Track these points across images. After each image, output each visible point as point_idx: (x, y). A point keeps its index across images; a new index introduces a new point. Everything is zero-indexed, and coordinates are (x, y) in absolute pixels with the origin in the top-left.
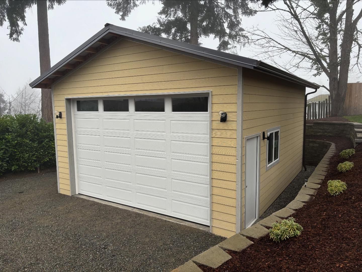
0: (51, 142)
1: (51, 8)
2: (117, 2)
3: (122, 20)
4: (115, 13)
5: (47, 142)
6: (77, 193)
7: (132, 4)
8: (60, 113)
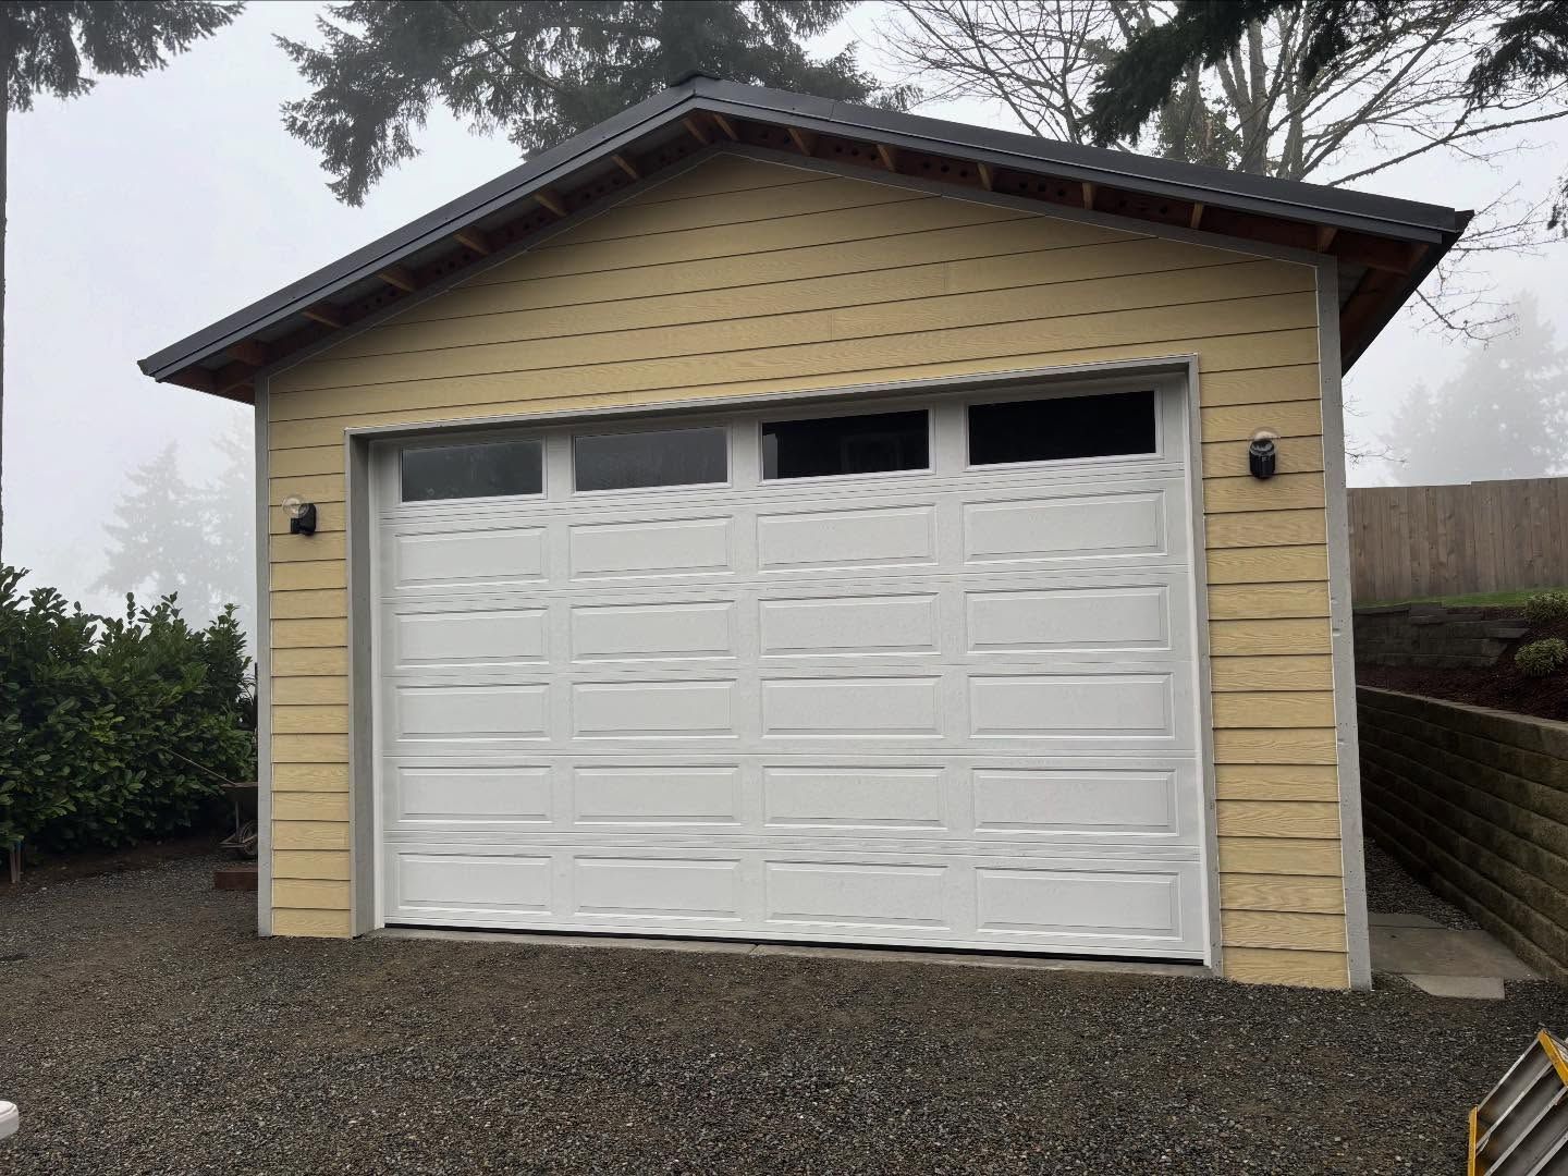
0: (85, 714)
1: (18, 102)
2: (333, 122)
3: (345, 201)
4: (323, 165)
5: (68, 712)
6: (379, 923)
7: (389, 141)
8: (311, 511)
